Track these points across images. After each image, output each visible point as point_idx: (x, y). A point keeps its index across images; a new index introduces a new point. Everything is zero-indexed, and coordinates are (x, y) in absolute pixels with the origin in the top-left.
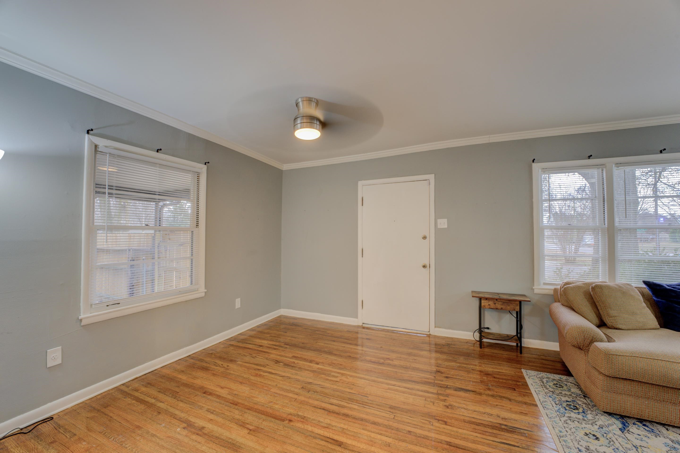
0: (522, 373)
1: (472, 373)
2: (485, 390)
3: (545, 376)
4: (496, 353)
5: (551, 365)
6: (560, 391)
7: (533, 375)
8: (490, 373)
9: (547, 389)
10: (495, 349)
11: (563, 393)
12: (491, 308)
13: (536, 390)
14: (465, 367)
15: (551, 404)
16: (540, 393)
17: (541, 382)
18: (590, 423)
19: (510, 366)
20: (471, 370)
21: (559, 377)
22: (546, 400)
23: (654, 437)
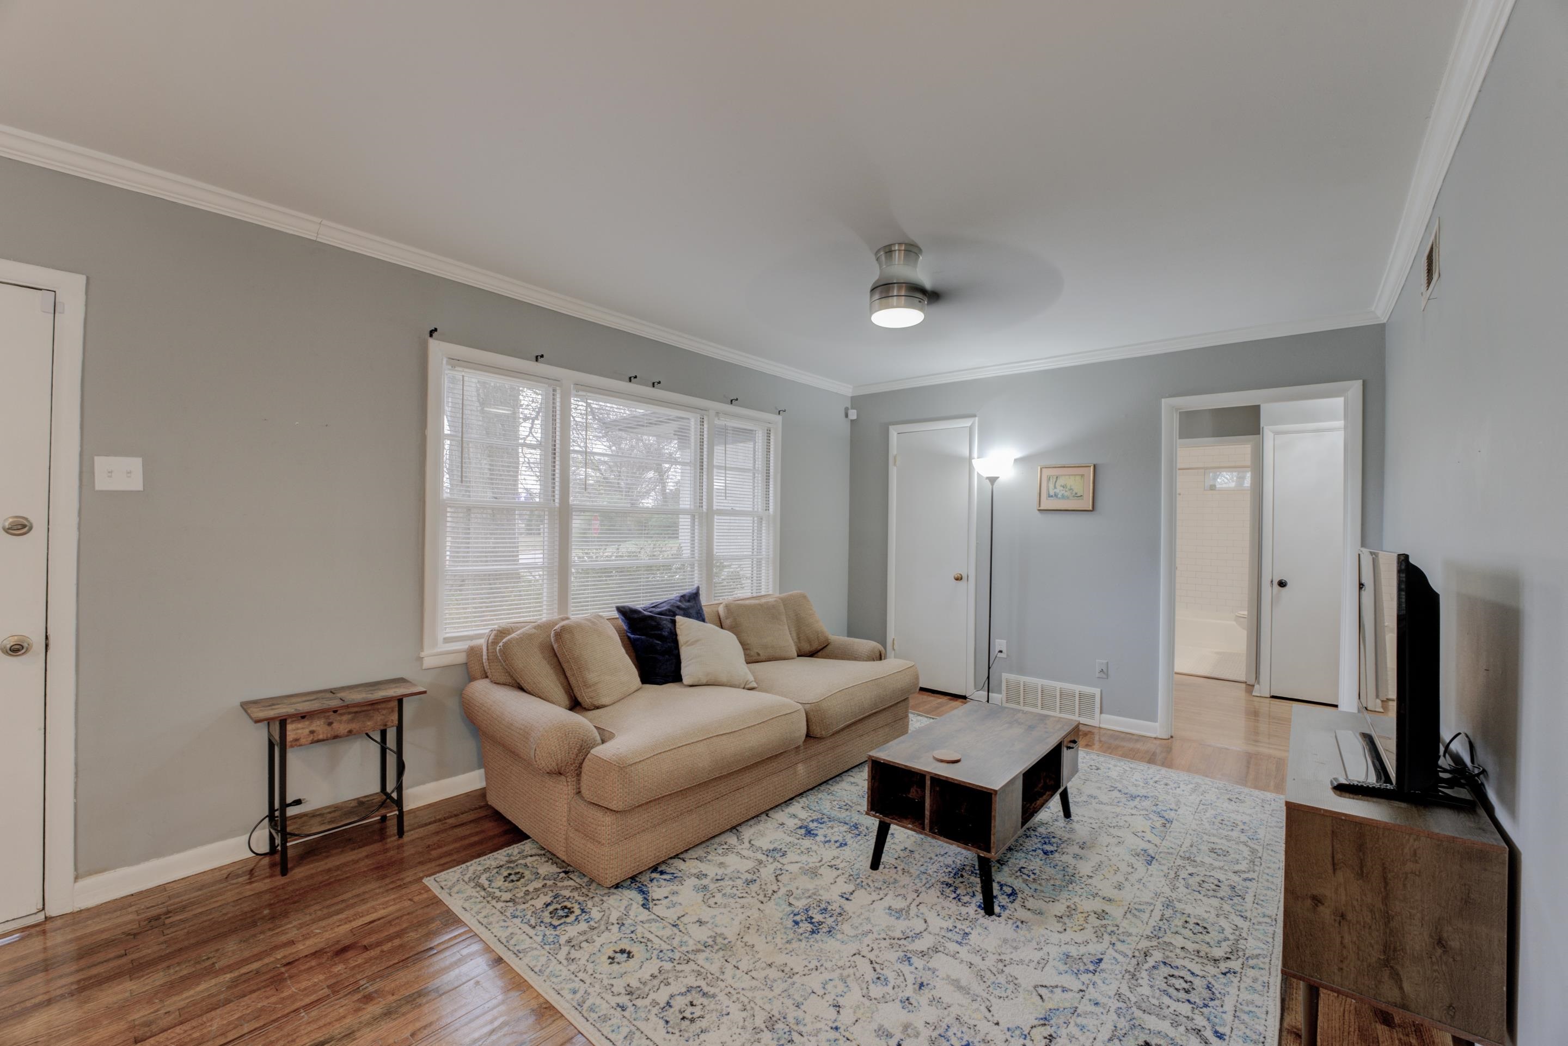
0: (428, 890)
1: (291, 977)
2: (358, 1010)
3: (480, 868)
4: (338, 868)
5: (477, 833)
6: (524, 889)
7: (455, 879)
8: (347, 942)
9: (498, 899)
10: (327, 857)
11: (531, 888)
12: (318, 741)
13: (480, 917)
14: (257, 972)
15: (524, 936)
16: (491, 919)
17: (478, 889)
18: (603, 927)
19: (391, 886)
20: (283, 970)
21: (505, 854)
22: (510, 930)
23: (680, 887)
